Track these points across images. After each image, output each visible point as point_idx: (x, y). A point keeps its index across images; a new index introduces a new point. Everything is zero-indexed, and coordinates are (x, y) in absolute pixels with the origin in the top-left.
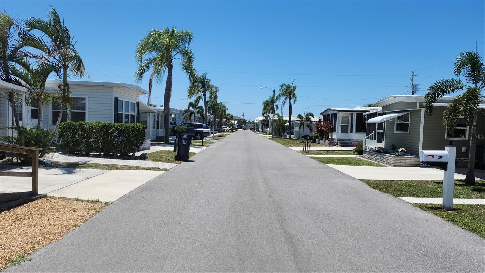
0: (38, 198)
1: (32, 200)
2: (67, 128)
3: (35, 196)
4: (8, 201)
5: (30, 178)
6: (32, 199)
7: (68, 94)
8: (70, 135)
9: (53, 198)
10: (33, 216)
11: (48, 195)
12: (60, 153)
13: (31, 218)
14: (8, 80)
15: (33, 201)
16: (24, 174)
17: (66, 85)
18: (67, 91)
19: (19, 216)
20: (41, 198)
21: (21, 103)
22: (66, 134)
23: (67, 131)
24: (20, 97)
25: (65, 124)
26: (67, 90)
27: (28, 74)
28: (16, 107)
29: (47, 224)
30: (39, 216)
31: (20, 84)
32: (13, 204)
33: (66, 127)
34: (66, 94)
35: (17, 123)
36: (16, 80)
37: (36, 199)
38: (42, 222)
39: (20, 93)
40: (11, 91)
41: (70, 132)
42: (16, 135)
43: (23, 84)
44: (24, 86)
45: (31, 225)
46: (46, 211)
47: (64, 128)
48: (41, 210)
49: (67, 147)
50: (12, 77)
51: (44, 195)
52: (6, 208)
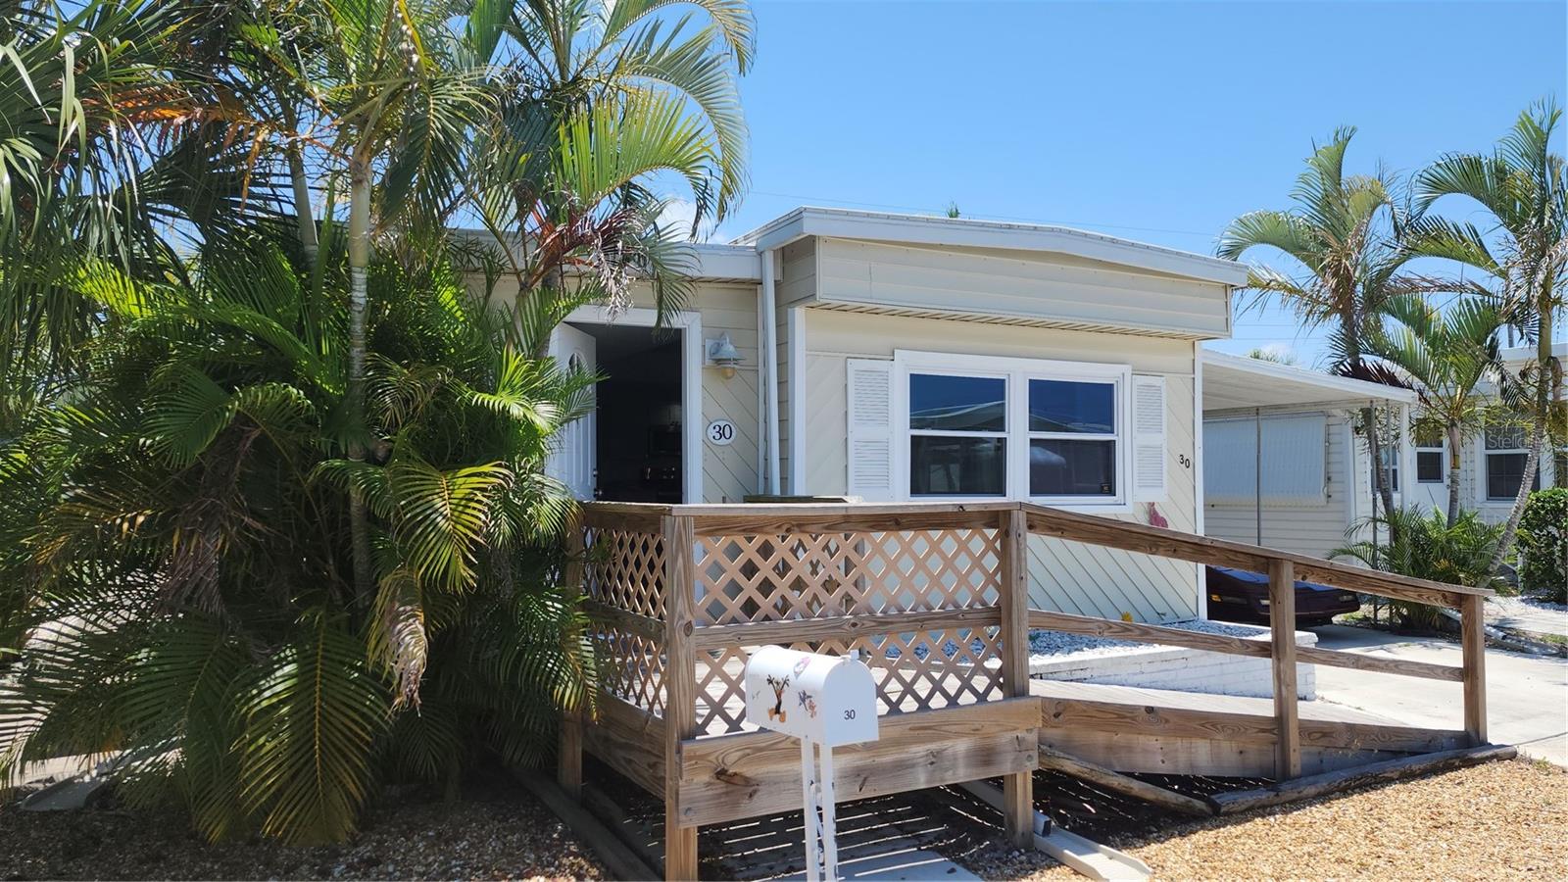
0: (1490, 759)
1: (1471, 763)
2: (1546, 513)
3: (1480, 751)
4: (1397, 754)
5: (1460, 686)
6: (1472, 759)
7: (1556, 397)
8: (1557, 535)
9: (1542, 766)
10: (1490, 822)
11: (1521, 751)
12: (1523, 601)
13: (1482, 829)
14: (1359, 372)
15: (1473, 766)
16: (1439, 671)
17: (1548, 364)
18: (1555, 386)
19: (1441, 810)
20: (1500, 758)
21: (1397, 437)
22: (1545, 532)
23: (1547, 523)
24: (1392, 420)
25: (1538, 500)
26: (1551, 383)
27: (1420, 346)
28: (1382, 451)
29: (1548, 865)
30: (1510, 827)
31: (1392, 380)
32: (1415, 764)
33: (1543, 507)
34: (1550, 397)
35: (1387, 501)
36: (1380, 370)
37: (1482, 761)
38: (1528, 851)
39: (1393, 409)
40: (1368, 405)
41: (1559, 528)
42: (1384, 537)
43: (1401, 379)
44: (1402, 386)
45: (1493, 854)
46: (1530, 813)
47: (1536, 513)
48: (1512, 806)
49: (1550, 581)
50: (1369, 361)
51: (1510, 750)
52: (1395, 775)
